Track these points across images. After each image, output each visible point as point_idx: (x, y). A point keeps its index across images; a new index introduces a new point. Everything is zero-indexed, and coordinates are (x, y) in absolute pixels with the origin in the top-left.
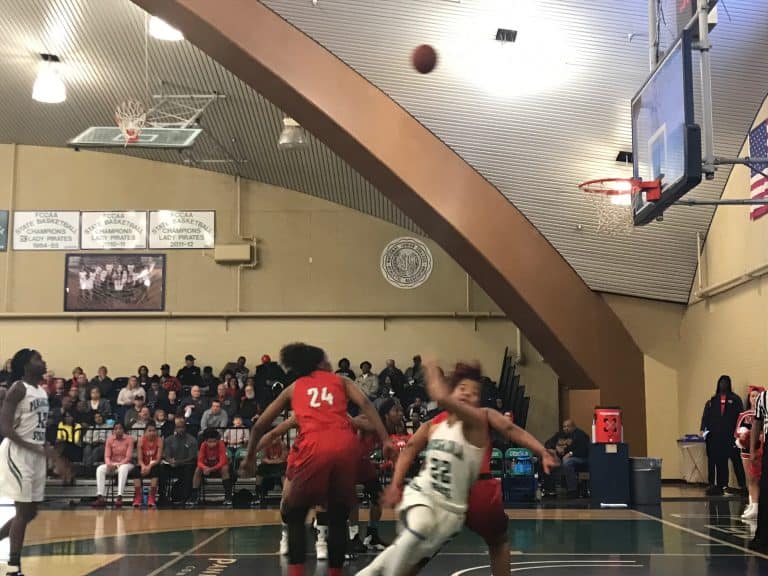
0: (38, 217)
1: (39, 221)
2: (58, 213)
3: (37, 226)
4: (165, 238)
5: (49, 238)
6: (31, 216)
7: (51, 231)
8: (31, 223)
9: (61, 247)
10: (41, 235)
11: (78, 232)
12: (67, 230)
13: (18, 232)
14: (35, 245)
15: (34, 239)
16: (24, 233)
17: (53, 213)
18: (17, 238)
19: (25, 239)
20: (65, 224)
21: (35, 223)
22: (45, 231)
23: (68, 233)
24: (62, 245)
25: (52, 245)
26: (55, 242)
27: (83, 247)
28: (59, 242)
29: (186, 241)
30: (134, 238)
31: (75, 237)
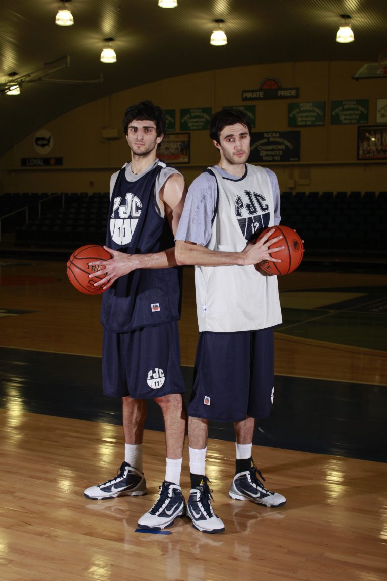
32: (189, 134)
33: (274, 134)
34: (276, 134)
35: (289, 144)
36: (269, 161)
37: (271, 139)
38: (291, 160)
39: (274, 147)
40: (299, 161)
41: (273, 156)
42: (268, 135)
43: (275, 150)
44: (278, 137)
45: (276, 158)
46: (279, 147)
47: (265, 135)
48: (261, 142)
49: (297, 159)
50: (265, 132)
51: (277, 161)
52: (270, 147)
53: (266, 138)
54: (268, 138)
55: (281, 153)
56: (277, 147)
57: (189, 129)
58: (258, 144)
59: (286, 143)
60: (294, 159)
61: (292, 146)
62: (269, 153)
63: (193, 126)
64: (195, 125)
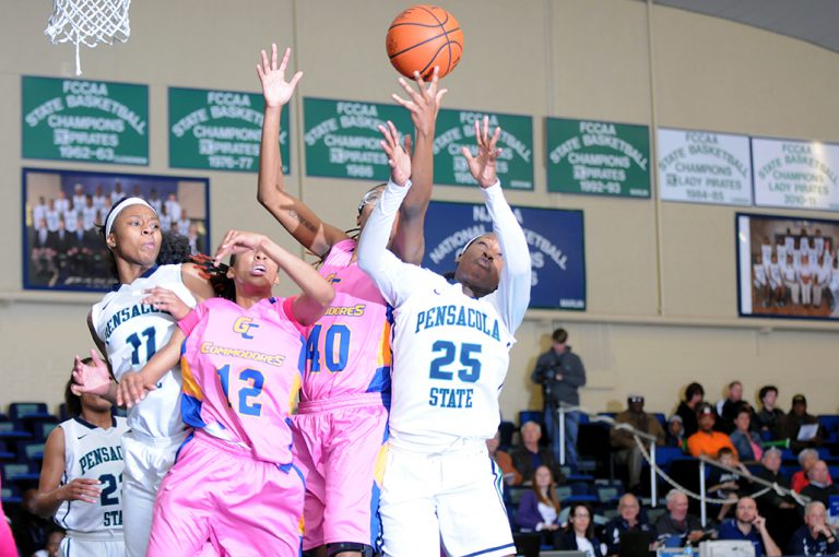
0: (691, 142)
1: (693, 150)
2: (719, 137)
3: (690, 159)
5: (709, 182)
6: (680, 139)
7: (711, 169)
8: (680, 151)
9: (727, 200)
10: (698, 175)
11: (748, 174)
12: (734, 169)
13: (664, 166)
14: (689, 192)
15: (688, 181)
16: (671, 169)
17: (712, 136)
19: (673, 181)
20: (730, 158)
21: (686, 151)
22: (702, 169)
23: (736, 175)
24: (729, 196)
25: (715, 195)
26: (717, 189)
27: (758, 202)
28: (723, 190)
30: (826, 191)
31: (746, 182)
32: (206, 181)
35: (553, 252)
38: (564, 303)
40: (584, 309)
47: (477, 214)
48: (467, 235)
49: (581, 305)
53: (479, 223)
57: (203, 162)
58: (455, 242)
59: (545, 246)
60: (572, 303)
61: (564, 259)
63: (219, 153)
64: (228, 155)
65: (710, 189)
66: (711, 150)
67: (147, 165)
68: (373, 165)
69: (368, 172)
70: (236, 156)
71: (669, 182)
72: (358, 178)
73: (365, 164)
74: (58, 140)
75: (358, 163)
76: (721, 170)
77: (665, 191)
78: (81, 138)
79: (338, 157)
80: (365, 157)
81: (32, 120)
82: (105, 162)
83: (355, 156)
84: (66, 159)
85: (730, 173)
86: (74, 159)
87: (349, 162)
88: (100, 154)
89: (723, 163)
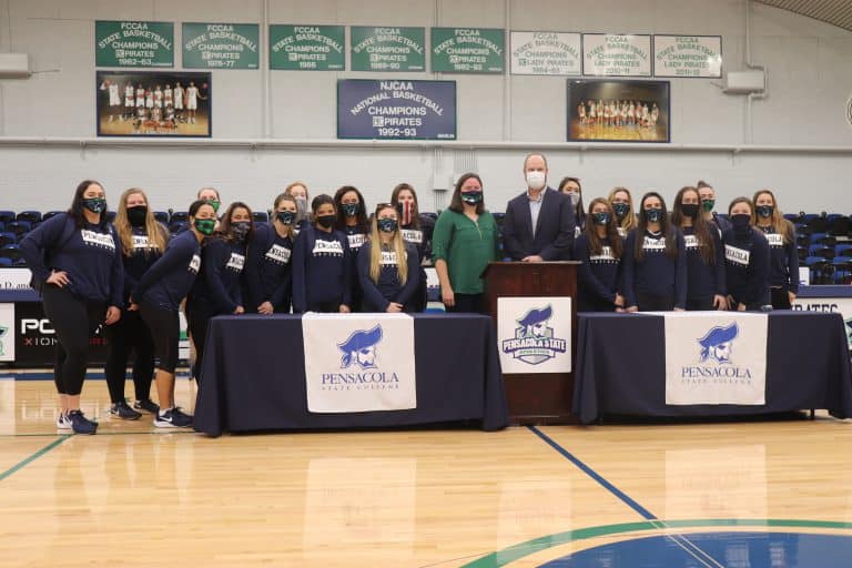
0: (537, 39)
2: (558, 35)
3: (537, 49)
4: (671, 65)
5: (550, 62)
6: (528, 38)
7: (551, 54)
8: (530, 45)
9: (562, 72)
10: (541, 59)
11: (579, 56)
12: (568, 53)
13: (516, 55)
14: (534, 69)
15: (533, 63)
16: (522, 56)
17: (554, 34)
18: (515, 60)
19: (523, 62)
22: (545, 54)
23: (570, 57)
24: (564, 70)
25: (553, 70)
26: (556, 66)
27: (586, 73)
28: (560, 67)
29: (692, 69)
30: (638, 64)
31: (577, 62)
33: (403, 84)
34: (406, 85)
35: (434, 106)
36: (393, 138)
37: (396, 95)
38: (440, 136)
39: (404, 110)
40: (455, 139)
41: (402, 128)
42: (389, 85)
43: (406, 116)
44: (409, 91)
45: (407, 132)
46: (414, 111)
47: (383, 86)
48: (375, 98)
49: (452, 136)
50: (384, 81)
51: (410, 138)
52: (395, 110)
53: (384, 91)
54: (390, 93)
55: (419, 122)
56: (409, 111)
57: (205, 64)
58: (367, 103)
59: (429, 103)
60: (446, 136)
61: (441, 111)
62: (393, 121)
63: (214, 59)
64: (219, 59)
65: (550, 67)
66: (552, 43)
67: (173, 66)
68: (316, 61)
69: (313, 65)
70: (224, 60)
71: (520, 64)
72: (306, 69)
73: (311, 61)
74: (118, 55)
75: (307, 61)
76: (559, 55)
77: (516, 68)
78: (132, 53)
79: (294, 57)
80: (311, 57)
81: (102, 45)
82: (147, 66)
83: (304, 57)
84: (123, 66)
85: (565, 56)
86: (127, 66)
87: (301, 60)
88: (143, 62)
89: (561, 50)
